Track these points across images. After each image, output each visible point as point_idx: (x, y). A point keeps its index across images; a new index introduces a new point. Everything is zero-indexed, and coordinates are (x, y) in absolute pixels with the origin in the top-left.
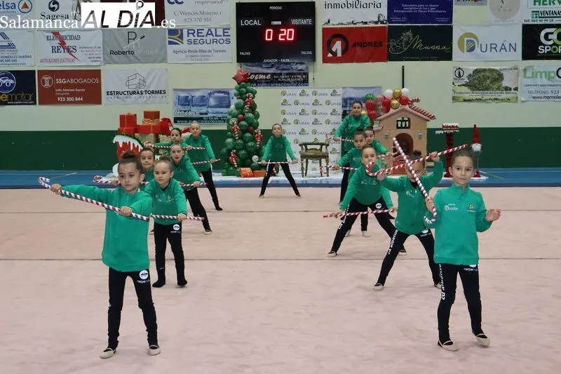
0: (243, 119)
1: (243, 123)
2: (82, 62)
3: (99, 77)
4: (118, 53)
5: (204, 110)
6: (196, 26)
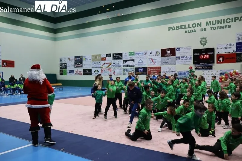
0: (190, 78)
2: (157, 65)
3: (160, 68)
4: (165, 63)
5: (185, 76)
6: (183, 55)
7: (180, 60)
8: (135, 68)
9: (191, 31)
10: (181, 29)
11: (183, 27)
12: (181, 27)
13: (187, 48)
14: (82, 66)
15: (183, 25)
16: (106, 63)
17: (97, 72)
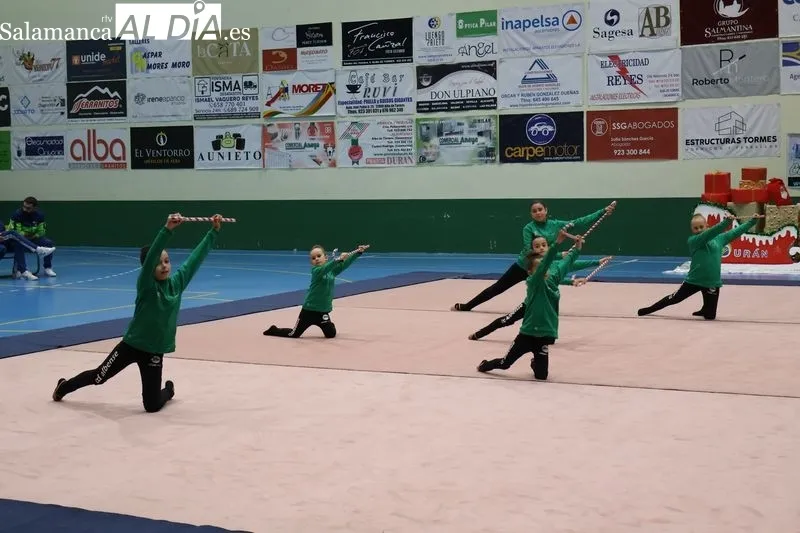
3: (675, 119)
4: (705, 82)
14: (122, 110)
16: (299, 89)
17: (228, 146)
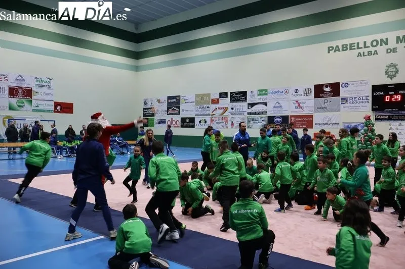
0: (367, 136)
1: (366, 137)
2: (306, 112)
3: (312, 118)
4: (320, 108)
6: (353, 96)
7: (348, 105)
8: (269, 117)
9: (370, 53)
10: (351, 49)
11: (354, 46)
12: (351, 47)
13: (361, 83)
14: (179, 113)
15: (355, 43)
16: (219, 108)
17: (203, 122)
